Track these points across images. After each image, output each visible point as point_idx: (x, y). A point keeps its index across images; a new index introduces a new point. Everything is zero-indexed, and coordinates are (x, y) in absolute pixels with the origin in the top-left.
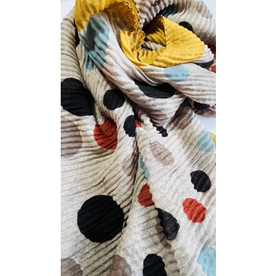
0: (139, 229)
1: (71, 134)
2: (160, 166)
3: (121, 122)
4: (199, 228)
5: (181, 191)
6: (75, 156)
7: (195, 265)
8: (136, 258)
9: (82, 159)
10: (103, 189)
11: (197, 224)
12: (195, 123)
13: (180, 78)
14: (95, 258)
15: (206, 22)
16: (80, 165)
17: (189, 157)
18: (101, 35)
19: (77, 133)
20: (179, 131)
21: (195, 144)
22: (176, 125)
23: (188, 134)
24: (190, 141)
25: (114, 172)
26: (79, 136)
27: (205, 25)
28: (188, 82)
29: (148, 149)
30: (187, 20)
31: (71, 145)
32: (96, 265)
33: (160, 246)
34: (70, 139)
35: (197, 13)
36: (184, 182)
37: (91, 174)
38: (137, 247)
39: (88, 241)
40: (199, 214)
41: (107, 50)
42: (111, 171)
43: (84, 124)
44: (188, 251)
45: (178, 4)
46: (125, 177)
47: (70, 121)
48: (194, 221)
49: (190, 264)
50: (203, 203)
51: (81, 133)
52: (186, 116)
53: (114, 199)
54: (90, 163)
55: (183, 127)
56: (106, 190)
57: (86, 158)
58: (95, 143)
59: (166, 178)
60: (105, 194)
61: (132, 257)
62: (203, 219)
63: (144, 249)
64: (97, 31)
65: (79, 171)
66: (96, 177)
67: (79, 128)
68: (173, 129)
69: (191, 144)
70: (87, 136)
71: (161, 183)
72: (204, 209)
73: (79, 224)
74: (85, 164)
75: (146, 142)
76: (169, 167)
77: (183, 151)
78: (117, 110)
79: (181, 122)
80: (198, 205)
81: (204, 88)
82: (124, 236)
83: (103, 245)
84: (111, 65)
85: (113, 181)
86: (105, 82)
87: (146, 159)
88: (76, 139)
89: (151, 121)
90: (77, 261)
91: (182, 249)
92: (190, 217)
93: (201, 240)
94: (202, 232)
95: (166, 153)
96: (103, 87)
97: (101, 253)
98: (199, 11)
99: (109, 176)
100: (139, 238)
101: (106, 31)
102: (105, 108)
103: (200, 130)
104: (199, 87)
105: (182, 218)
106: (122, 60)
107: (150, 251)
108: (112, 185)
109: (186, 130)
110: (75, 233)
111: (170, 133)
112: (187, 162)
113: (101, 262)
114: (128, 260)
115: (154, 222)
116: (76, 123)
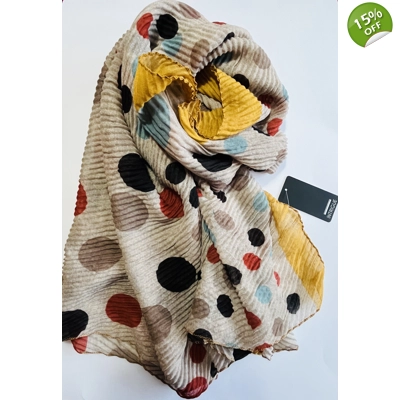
0: (211, 280)
1: (137, 207)
2: (224, 232)
3: (186, 196)
4: (256, 274)
5: (241, 249)
6: (144, 226)
7: (253, 298)
8: (212, 298)
9: (149, 229)
10: (174, 252)
11: (254, 271)
12: (252, 185)
13: (239, 151)
14: (178, 302)
15: (264, 74)
16: (149, 234)
17: (245, 217)
18: (161, 115)
19: (143, 206)
20: (236, 192)
21: (251, 204)
22: (233, 187)
23: (245, 195)
24: (247, 201)
25: (184, 239)
26: (146, 209)
27: (263, 78)
28: (246, 153)
29: (213, 219)
30: (243, 73)
31: (138, 218)
32: (179, 307)
33: (227, 289)
34: (137, 213)
35: (254, 64)
36: (243, 241)
37: (160, 240)
38: (211, 292)
39: (169, 292)
40: (255, 264)
41: (171, 133)
42: (181, 238)
43: (150, 199)
44: (248, 290)
45: (233, 52)
46: (195, 243)
47: (134, 196)
48: (252, 269)
49: (250, 298)
50: (258, 255)
51: (147, 207)
52: (243, 178)
53: (187, 259)
54: (157, 230)
55: (239, 189)
56: (177, 253)
57: (153, 227)
58: (163, 215)
59: (229, 240)
60: (177, 256)
61: (208, 298)
62: (258, 267)
63: (216, 292)
64: (157, 109)
65: (149, 239)
66: (165, 243)
67: (145, 201)
68: (230, 190)
69: (248, 205)
70: (154, 209)
71: (226, 245)
72: (259, 259)
73: (159, 281)
74: (153, 232)
75: (211, 212)
76: (231, 231)
77: (241, 212)
78: (181, 184)
79: (237, 184)
80: (255, 257)
81: (260, 157)
82: (200, 285)
83: (182, 293)
84: (177, 149)
85: (184, 245)
86: (165, 156)
87: (212, 227)
88: (142, 211)
89: (211, 189)
90: (164, 306)
91: (245, 289)
92: (249, 267)
93: (257, 282)
94: (258, 276)
95: (227, 219)
96: (163, 162)
97: (182, 299)
98: (257, 62)
99: (180, 242)
100: (212, 286)
101: (166, 110)
102: (168, 182)
103: (256, 192)
104: (257, 157)
105: (243, 269)
106: (185, 141)
107: (220, 293)
108: (183, 249)
109: (242, 191)
110: (158, 288)
111: (228, 196)
112: (245, 222)
113: (182, 304)
114: (206, 300)
115: (221, 273)
116: (141, 197)
